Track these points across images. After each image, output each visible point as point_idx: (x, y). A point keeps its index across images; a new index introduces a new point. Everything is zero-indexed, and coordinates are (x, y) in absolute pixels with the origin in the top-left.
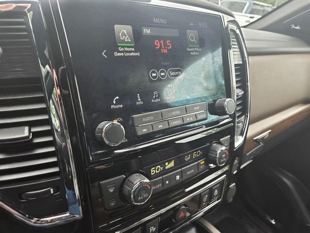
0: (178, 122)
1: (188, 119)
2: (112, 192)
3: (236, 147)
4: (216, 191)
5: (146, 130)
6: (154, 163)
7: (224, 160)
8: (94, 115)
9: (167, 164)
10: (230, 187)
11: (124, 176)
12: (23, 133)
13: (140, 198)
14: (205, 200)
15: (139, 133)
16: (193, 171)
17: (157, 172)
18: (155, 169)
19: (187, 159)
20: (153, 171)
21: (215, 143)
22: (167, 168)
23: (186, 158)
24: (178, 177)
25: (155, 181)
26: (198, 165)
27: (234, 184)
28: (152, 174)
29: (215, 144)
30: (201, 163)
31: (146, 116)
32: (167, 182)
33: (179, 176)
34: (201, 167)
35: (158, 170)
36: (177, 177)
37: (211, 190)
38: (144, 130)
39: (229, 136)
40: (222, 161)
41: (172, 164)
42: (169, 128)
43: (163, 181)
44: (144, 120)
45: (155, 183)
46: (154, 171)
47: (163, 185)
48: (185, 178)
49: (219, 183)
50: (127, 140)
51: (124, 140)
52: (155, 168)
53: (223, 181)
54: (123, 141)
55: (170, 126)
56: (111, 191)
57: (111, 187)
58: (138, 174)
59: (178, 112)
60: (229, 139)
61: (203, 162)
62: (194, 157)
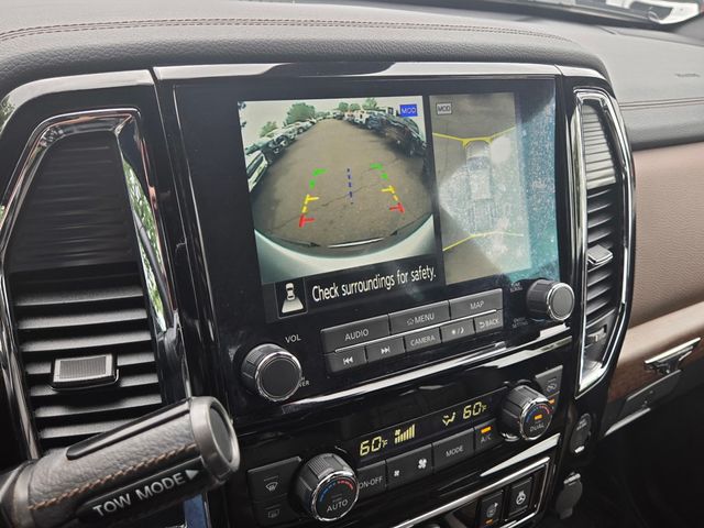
0: (428, 338)
1: (454, 332)
2: (273, 492)
3: (581, 389)
4: (522, 494)
5: (351, 359)
6: (367, 432)
7: (540, 426)
8: (241, 332)
9: (398, 432)
10: (566, 482)
11: (300, 460)
12: (104, 371)
13: (330, 509)
14: (491, 512)
15: (336, 367)
16: (461, 449)
17: (373, 450)
18: (369, 444)
19: (448, 420)
20: (364, 449)
21: (521, 384)
22: (397, 441)
23: (446, 420)
24: (423, 463)
25: (369, 470)
26: (476, 435)
27: (578, 476)
28: (362, 454)
29: (522, 387)
30: (483, 431)
31: (352, 330)
32: (397, 473)
33: (425, 461)
34: (483, 440)
35: (376, 446)
36: (420, 462)
37: (509, 490)
38: (347, 361)
39: (561, 367)
40: (533, 429)
41: (411, 433)
42: (406, 354)
43: (387, 471)
44: (348, 337)
45: (369, 475)
46: (368, 447)
47: (387, 480)
48: (439, 464)
49: (531, 475)
50: (307, 382)
51: (302, 382)
52: (371, 442)
53: (541, 471)
54: (299, 385)
55: (408, 350)
56: (272, 488)
57: (271, 481)
58: (330, 455)
59: (429, 317)
60: (560, 374)
61: (489, 429)
62: (465, 417)
